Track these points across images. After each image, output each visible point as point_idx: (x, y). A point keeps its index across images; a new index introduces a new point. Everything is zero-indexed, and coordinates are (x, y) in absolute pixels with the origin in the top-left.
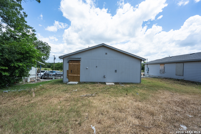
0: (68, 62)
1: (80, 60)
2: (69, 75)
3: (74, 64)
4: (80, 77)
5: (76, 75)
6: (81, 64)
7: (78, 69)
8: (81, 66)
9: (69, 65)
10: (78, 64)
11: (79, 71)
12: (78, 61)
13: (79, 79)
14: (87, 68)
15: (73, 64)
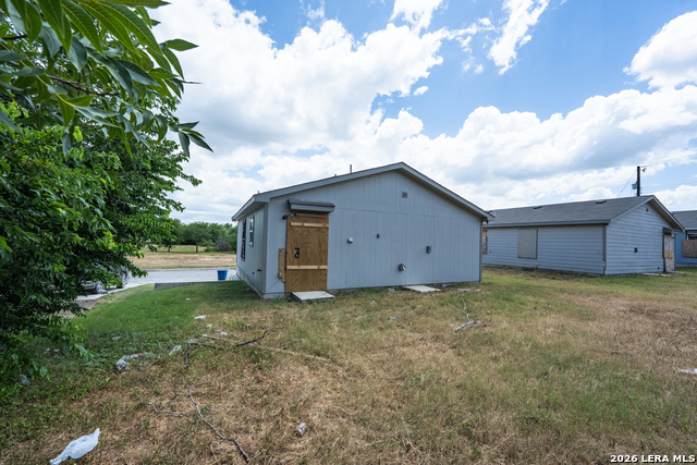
0: (284, 218)
1: (327, 213)
2: (289, 267)
3: (306, 224)
4: (326, 274)
5: (316, 267)
6: (330, 225)
7: (320, 245)
8: (330, 232)
9: (289, 228)
10: (321, 225)
11: (325, 252)
12: (321, 214)
13: (325, 281)
14: (351, 240)
15: (303, 227)
